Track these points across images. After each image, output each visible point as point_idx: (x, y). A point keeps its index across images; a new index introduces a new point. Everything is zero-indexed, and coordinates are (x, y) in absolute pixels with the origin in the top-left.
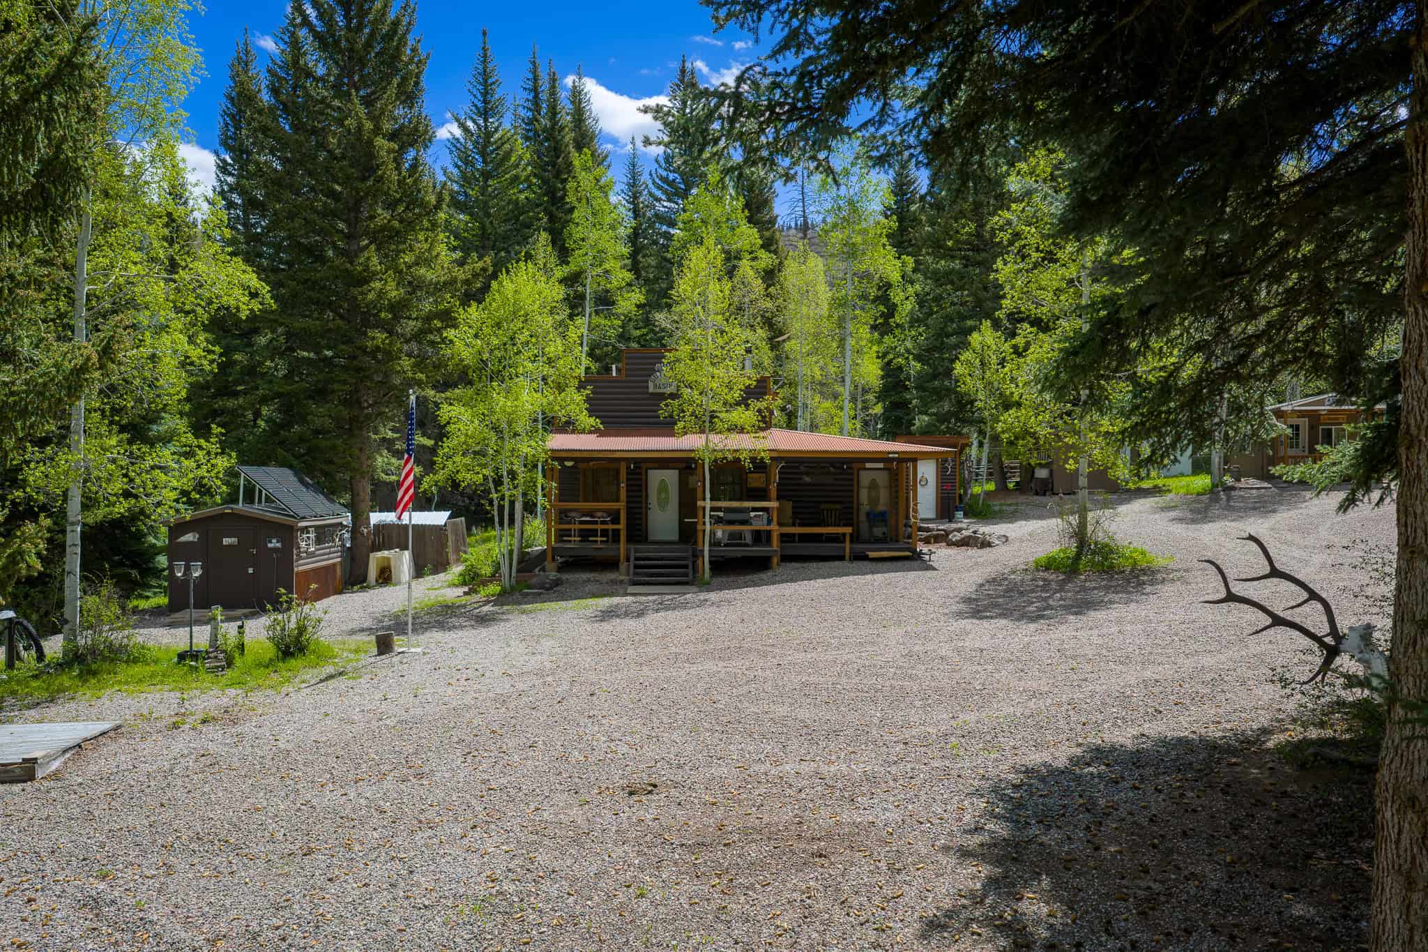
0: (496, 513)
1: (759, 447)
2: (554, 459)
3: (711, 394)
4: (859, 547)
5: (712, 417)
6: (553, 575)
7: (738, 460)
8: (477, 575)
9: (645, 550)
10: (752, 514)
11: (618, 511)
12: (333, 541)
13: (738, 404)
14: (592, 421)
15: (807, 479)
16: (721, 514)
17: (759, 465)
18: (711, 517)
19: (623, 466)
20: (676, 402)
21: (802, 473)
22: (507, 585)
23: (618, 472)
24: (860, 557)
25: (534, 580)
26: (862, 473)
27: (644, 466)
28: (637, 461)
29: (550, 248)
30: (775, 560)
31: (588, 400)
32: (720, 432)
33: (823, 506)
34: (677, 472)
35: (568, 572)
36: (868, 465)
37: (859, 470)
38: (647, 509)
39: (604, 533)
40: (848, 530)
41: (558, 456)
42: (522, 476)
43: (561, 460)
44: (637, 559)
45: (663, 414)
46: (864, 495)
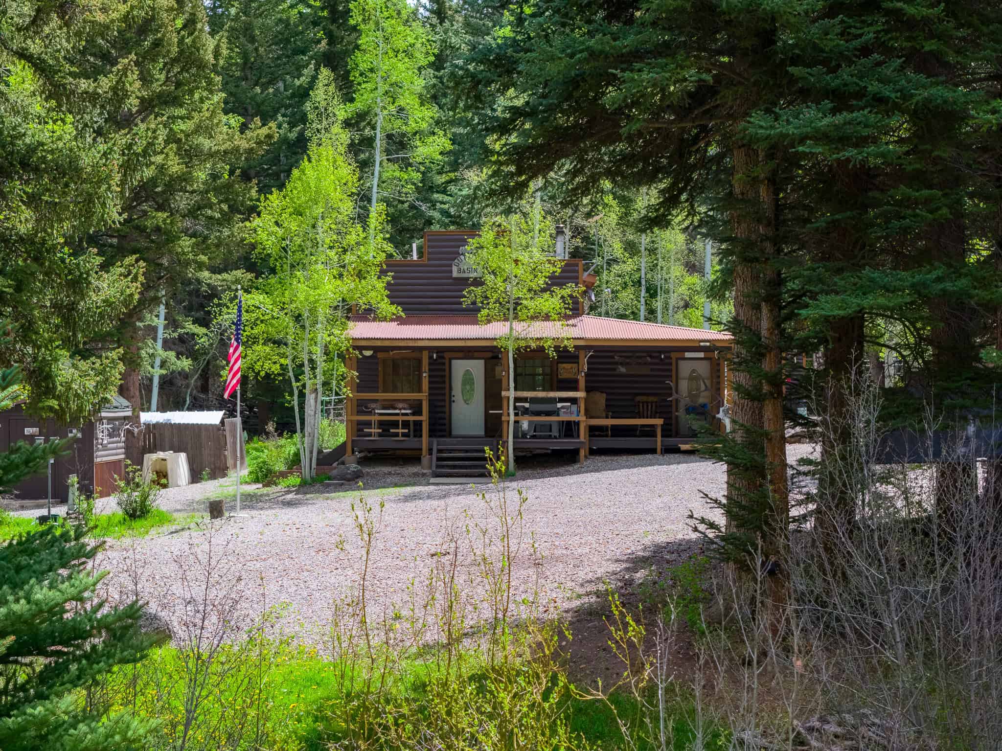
0: (295, 403)
1: (564, 335)
2: (355, 348)
3: (515, 281)
4: (671, 441)
5: (517, 304)
6: (353, 467)
7: (541, 349)
8: (269, 471)
9: (447, 443)
10: (559, 405)
11: (420, 402)
12: (119, 435)
13: (544, 290)
14: (393, 309)
15: (623, 370)
16: (527, 405)
17: (566, 355)
18: (515, 408)
19: (425, 355)
20: (479, 290)
21: (616, 363)
22: (308, 477)
23: (420, 361)
24: (671, 450)
25: (335, 472)
26: (682, 363)
27: (447, 355)
28: (441, 350)
29: (332, 88)
30: (582, 453)
31: (389, 286)
32: (523, 320)
33: (638, 398)
34: (482, 362)
35: (369, 465)
36: (688, 355)
37: (677, 359)
38: (451, 402)
39: (406, 424)
40: (659, 422)
41: (358, 345)
42: (321, 366)
43: (360, 348)
44: (439, 451)
45: (466, 302)
46: (684, 385)
